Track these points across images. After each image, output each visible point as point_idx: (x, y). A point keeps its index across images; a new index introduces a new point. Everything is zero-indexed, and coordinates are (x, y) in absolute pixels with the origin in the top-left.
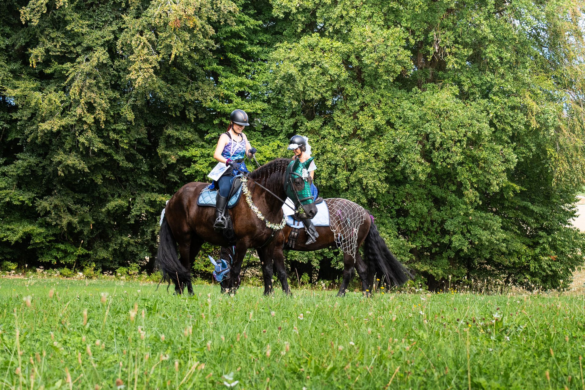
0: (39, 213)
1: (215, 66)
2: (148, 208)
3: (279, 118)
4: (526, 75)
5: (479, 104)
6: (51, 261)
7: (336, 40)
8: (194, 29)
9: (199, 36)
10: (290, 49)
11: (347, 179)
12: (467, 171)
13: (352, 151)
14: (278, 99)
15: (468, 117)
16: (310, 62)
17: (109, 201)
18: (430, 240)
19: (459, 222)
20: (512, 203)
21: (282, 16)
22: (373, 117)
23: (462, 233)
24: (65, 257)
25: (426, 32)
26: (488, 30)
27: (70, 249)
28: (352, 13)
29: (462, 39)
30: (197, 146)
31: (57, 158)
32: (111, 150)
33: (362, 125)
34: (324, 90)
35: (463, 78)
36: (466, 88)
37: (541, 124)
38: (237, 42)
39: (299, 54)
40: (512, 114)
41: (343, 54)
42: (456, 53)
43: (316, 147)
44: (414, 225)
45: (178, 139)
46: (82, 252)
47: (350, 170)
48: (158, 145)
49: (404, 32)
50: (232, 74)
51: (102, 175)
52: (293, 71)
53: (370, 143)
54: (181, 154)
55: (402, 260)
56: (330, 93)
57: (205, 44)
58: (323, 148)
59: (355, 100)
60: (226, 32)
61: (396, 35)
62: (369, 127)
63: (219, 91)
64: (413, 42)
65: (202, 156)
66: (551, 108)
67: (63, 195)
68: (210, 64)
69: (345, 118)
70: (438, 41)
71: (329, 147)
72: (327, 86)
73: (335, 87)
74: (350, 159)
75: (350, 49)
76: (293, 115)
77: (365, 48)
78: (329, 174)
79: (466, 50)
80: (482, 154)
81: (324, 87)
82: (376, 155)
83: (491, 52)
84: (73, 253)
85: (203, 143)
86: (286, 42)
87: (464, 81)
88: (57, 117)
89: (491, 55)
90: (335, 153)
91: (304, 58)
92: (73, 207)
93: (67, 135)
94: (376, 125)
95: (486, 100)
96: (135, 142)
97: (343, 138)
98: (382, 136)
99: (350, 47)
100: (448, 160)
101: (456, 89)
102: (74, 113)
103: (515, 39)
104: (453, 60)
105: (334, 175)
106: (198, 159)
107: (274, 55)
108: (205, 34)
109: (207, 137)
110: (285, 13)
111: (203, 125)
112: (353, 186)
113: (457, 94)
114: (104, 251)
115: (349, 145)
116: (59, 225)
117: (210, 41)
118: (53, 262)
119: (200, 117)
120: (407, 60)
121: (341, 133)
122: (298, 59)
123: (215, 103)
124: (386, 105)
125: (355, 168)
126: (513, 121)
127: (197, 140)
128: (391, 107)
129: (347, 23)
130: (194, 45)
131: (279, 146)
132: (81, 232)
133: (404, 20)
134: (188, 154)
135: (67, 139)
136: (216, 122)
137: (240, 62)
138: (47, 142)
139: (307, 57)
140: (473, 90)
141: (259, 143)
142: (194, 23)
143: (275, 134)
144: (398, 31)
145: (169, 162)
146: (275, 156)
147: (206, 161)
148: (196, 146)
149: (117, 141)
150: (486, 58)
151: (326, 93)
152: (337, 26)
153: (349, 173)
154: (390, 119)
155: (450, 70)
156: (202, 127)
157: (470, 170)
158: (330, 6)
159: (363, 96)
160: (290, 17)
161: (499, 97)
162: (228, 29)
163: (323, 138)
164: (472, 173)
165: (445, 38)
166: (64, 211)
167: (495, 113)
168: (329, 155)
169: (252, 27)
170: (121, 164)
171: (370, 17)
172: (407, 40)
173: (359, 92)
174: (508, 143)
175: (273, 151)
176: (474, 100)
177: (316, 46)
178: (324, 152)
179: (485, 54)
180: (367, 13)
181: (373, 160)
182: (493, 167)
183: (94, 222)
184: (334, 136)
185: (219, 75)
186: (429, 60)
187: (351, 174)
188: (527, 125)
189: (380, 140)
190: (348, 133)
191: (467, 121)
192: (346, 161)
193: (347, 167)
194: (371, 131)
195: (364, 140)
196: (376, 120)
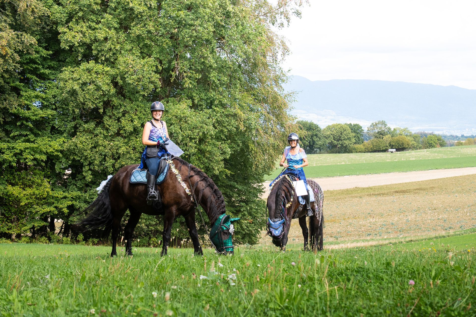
1: (18, 83)
3: (63, 122)
4: (237, 93)
5: (206, 113)
7: (106, 66)
8: (5, 56)
9: (9, 61)
10: (73, 72)
11: (113, 166)
12: (197, 160)
13: (117, 145)
14: (62, 108)
16: (88, 81)
20: (223, 183)
21: (67, 48)
22: (132, 121)
25: (170, 62)
26: (213, 61)
28: (118, 47)
29: (195, 67)
30: (5, 141)
33: (124, 127)
34: (98, 101)
35: (195, 95)
36: (196, 102)
37: (246, 127)
38: (34, 66)
39: (80, 75)
40: (228, 120)
41: (111, 76)
42: (190, 77)
43: (91, 142)
47: (115, 159)
49: (154, 61)
50: (30, 90)
52: (76, 87)
53: (129, 140)
55: (150, 223)
56: (102, 103)
57: (13, 67)
58: (96, 143)
59: (119, 109)
60: (26, 59)
61: (150, 63)
62: (129, 128)
63: (21, 102)
64: (160, 68)
65: (9, 149)
66: (253, 116)
68: (13, 82)
69: (112, 122)
70: (178, 68)
71: (100, 142)
72: (100, 98)
73: (106, 99)
74: (115, 151)
75: (116, 72)
76: (74, 119)
77: (128, 72)
78: (100, 162)
79: (197, 74)
80: (207, 148)
81: (98, 99)
82: (134, 149)
83: (214, 76)
85: (9, 139)
86: (69, 67)
87: (195, 97)
89: (214, 78)
90: (105, 147)
91: (84, 78)
94: (134, 127)
95: (211, 110)
97: (110, 136)
98: (138, 135)
99: (117, 71)
101: (190, 102)
103: (231, 68)
104: (189, 81)
105: (103, 163)
106: (5, 150)
107: (62, 76)
108: (14, 60)
109: (12, 135)
110: (69, 46)
111: (8, 126)
113: (191, 105)
115: (114, 141)
117: (17, 65)
119: (7, 120)
120: (157, 81)
121: (109, 132)
122: (79, 79)
123: (18, 110)
124: (140, 112)
125: (119, 158)
126: (228, 125)
127: (4, 137)
128: (144, 115)
129: (114, 54)
130: (6, 67)
131: (64, 142)
133: (154, 52)
136: (18, 124)
137: (36, 81)
139: (86, 78)
140: (201, 103)
141: (50, 139)
142: (6, 51)
143: (61, 133)
144: (151, 60)
146: (62, 149)
147: (11, 152)
150: (210, 80)
151: (99, 103)
152: (108, 56)
153: (114, 161)
155: (186, 88)
156: (8, 127)
157: (199, 159)
158: (102, 42)
159: (125, 106)
160: (73, 49)
161: (219, 108)
162: (28, 57)
163: (97, 135)
164: (200, 161)
165: (183, 66)
167: (216, 119)
168: (100, 148)
169: (45, 56)
171: (131, 50)
172: (157, 67)
173: (122, 103)
174: (225, 140)
175: (60, 145)
176: (202, 110)
177: (92, 70)
178: (97, 146)
179: (209, 78)
180: (128, 47)
181: (132, 152)
182: (215, 157)
184: (104, 134)
185: (20, 90)
186: (172, 81)
187: (116, 161)
188: (237, 128)
189: (137, 138)
190: (114, 132)
191: (199, 125)
192: (112, 153)
193: (113, 157)
194: (131, 131)
195: (125, 137)
196: (134, 123)
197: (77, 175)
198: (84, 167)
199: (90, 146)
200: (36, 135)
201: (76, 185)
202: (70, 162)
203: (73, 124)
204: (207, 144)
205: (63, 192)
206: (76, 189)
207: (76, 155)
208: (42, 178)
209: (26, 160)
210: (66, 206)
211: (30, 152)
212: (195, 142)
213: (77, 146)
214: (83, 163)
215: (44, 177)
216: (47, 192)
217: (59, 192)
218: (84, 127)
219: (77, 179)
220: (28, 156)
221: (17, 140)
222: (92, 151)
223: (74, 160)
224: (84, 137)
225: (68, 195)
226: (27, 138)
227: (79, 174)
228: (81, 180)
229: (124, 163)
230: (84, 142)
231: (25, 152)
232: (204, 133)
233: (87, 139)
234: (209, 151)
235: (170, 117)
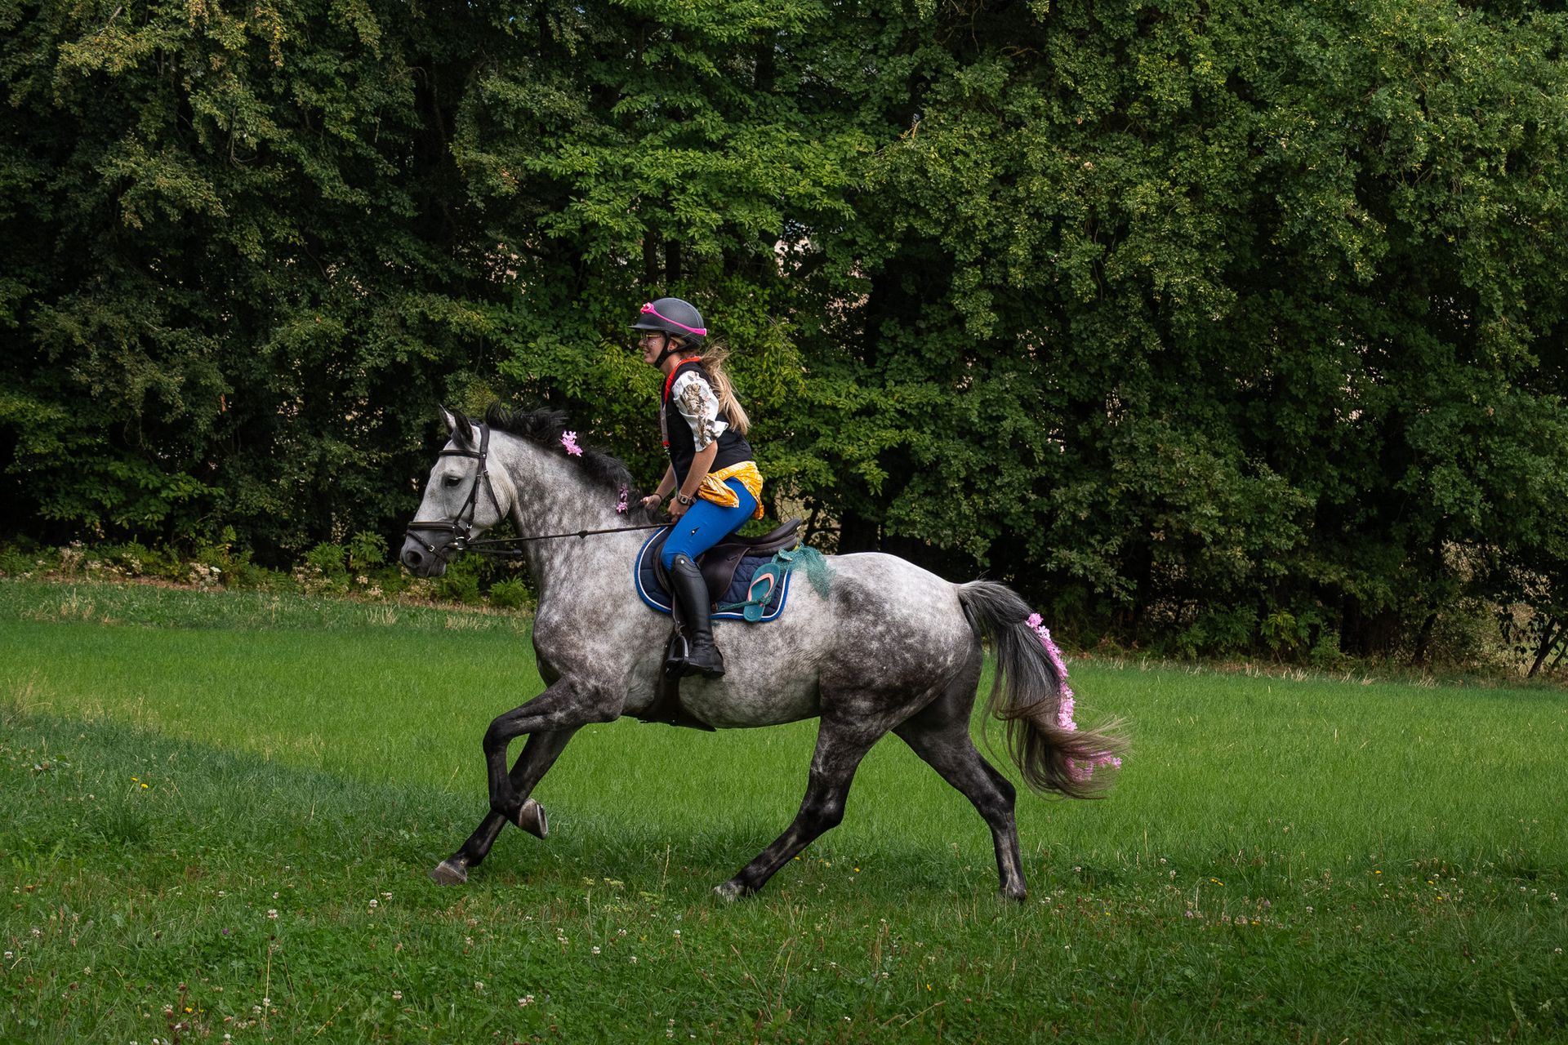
0: (45, 354)
2: (417, 346)
5: (1539, 29)
6: (81, 518)
13: (1113, 175)
15: (1510, 71)
17: (284, 318)
18: (1350, 481)
19: (1452, 425)
22: (1185, 60)
23: (1461, 460)
24: (126, 505)
27: (147, 478)
30: (588, 139)
31: (114, 168)
32: (295, 145)
33: (1148, 86)
43: (991, 155)
44: (1300, 430)
45: (524, 114)
46: (189, 488)
47: (1103, 238)
48: (454, 130)
51: (263, 229)
53: (1172, 150)
54: (535, 163)
55: (1267, 546)
58: (1013, 158)
62: (1171, 94)
65: (606, 174)
67: (126, 292)
69: (1088, 60)
71: (1035, 157)
74: (1105, 199)
78: (1034, 248)
80: (1544, 197)
82: (1195, 191)
84: (157, 491)
85: (607, 129)
88: (118, 23)
90: (1056, 179)
92: (164, 335)
93: (144, 88)
94: (1194, 88)
96: (378, 120)
97: (1082, 128)
98: (1213, 125)
100: (1448, 218)
102: (175, 12)
105: (1050, 253)
106: (591, 182)
109: (620, 108)
111: (603, 66)
112: (1114, 294)
114: (262, 487)
115: (1098, 151)
116: (115, 395)
118: (88, 521)
119: (595, 39)
124: (1224, 18)
125: (1123, 233)
127: (584, 117)
128: (1244, 30)
132: (187, 422)
134: (557, 167)
135: (146, 101)
136: (650, 57)
138: (75, 110)
141: (795, 135)
145: (493, 189)
146: (852, 181)
147: (617, 192)
148: (581, 138)
149: (318, 112)
153: (1099, 247)
154: (1237, 69)
157: (1504, 251)
163: (1018, 122)
164: (1509, 261)
166: (132, 348)
168: (1036, 184)
170: (326, 192)
178: (1017, 173)
181: (1184, 206)
183: (231, 390)
184: (1050, 119)
187: (1108, 250)
189: (1206, 140)
190: (1100, 112)
191: (1507, 86)
192: (1092, 207)
193: (1092, 227)
194: (1181, 108)
195: (1151, 138)
196: (1196, 69)
197: (925, 308)
198: (960, 271)
199: (986, 175)
200: (732, 113)
201: (917, 353)
202: (892, 246)
203: (904, 64)
204: (1541, 178)
205: (860, 382)
206: (918, 372)
207: (923, 213)
208: (762, 317)
209: (691, 232)
210: (875, 449)
211: (705, 195)
212: (1492, 171)
213: (923, 172)
214: (951, 255)
215: (771, 313)
216: (785, 383)
217: (841, 385)
218: (957, 83)
219: (923, 325)
220: (699, 213)
221: (643, 133)
222: (992, 198)
223: (910, 236)
224: (959, 130)
225: (882, 402)
226: (687, 126)
227: (931, 301)
228: (941, 329)
229: (1147, 259)
230: (958, 151)
231: (683, 190)
232: (1530, 127)
233: (970, 138)
234: (1552, 215)
235: (1371, 44)
